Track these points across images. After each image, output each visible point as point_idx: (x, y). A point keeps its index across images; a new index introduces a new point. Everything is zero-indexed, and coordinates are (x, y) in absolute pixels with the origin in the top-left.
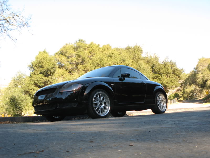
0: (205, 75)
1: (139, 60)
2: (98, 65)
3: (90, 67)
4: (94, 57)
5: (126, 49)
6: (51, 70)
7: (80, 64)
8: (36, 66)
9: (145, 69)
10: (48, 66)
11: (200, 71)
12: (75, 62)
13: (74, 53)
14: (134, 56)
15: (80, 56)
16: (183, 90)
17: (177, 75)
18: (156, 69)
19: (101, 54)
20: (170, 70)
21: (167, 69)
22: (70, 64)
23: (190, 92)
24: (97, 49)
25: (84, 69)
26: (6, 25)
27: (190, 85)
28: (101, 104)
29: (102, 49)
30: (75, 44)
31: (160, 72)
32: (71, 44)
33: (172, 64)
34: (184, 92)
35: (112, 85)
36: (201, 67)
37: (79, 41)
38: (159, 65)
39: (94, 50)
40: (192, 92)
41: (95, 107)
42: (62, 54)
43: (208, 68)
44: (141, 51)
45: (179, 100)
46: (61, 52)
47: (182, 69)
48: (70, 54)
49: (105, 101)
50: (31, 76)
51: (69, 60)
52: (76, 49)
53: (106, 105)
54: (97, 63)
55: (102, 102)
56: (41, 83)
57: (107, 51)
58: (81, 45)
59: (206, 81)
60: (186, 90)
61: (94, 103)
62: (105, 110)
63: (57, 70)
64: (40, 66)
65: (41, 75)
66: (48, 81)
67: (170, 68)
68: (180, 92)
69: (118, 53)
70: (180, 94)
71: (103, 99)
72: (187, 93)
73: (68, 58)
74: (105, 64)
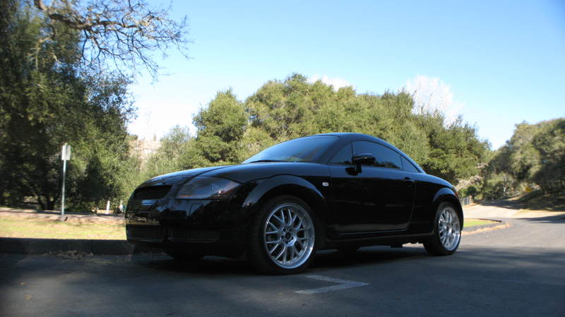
0: (528, 155)
1: (406, 119)
2: (328, 125)
3: (311, 128)
4: (322, 110)
5: (383, 98)
6: (237, 130)
7: (293, 120)
8: (209, 121)
9: (416, 139)
10: (231, 122)
11: (517, 148)
12: (284, 116)
13: (284, 100)
14: (398, 112)
15: (294, 106)
16: (484, 181)
17: (476, 154)
18: (438, 139)
19: (334, 105)
20: (463, 144)
21: (459, 140)
22: (275, 119)
23: (497, 185)
24: (327, 94)
25: (300, 131)
26: (138, 36)
27: (498, 172)
28: (289, 237)
29: (336, 96)
30: (286, 84)
31: (444, 145)
32: (278, 82)
33: (468, 132)
34: (485, 185)
35: (325, 184)
36: (521, 141)
37: (295, 76)
38: (444, 131)
39: (321, 96)
40: (499, 184)
41: (268, 245)
42: (261, 101)
43: (532, 143)
44: (412, 104)
45: (476, 198)
46: (258, 96)
47: (486, 143)
48: (276, 101)
49: (301, 227)
50: (197, 139)
51: (273, 112)
52: (287, 91)
53: (301, 239)
54: (327, 122)
55: (291, 230)
56: (215, 153)
57: (346, 99)
58: (298, 85)
59: (529, 167)
60: (489, 181)
61: (267, 235)
62: (299, 251)
63: (249, 130)
64: (216, 121)
65: (217, 138)
66: (228, 149)
67: (463, 140)
68: (478, 184)
69: (368, 105)
70: (478, 187)
71: (297, 222)
72: (490, 186)
73: (271, 108)
74: (342, 124)
